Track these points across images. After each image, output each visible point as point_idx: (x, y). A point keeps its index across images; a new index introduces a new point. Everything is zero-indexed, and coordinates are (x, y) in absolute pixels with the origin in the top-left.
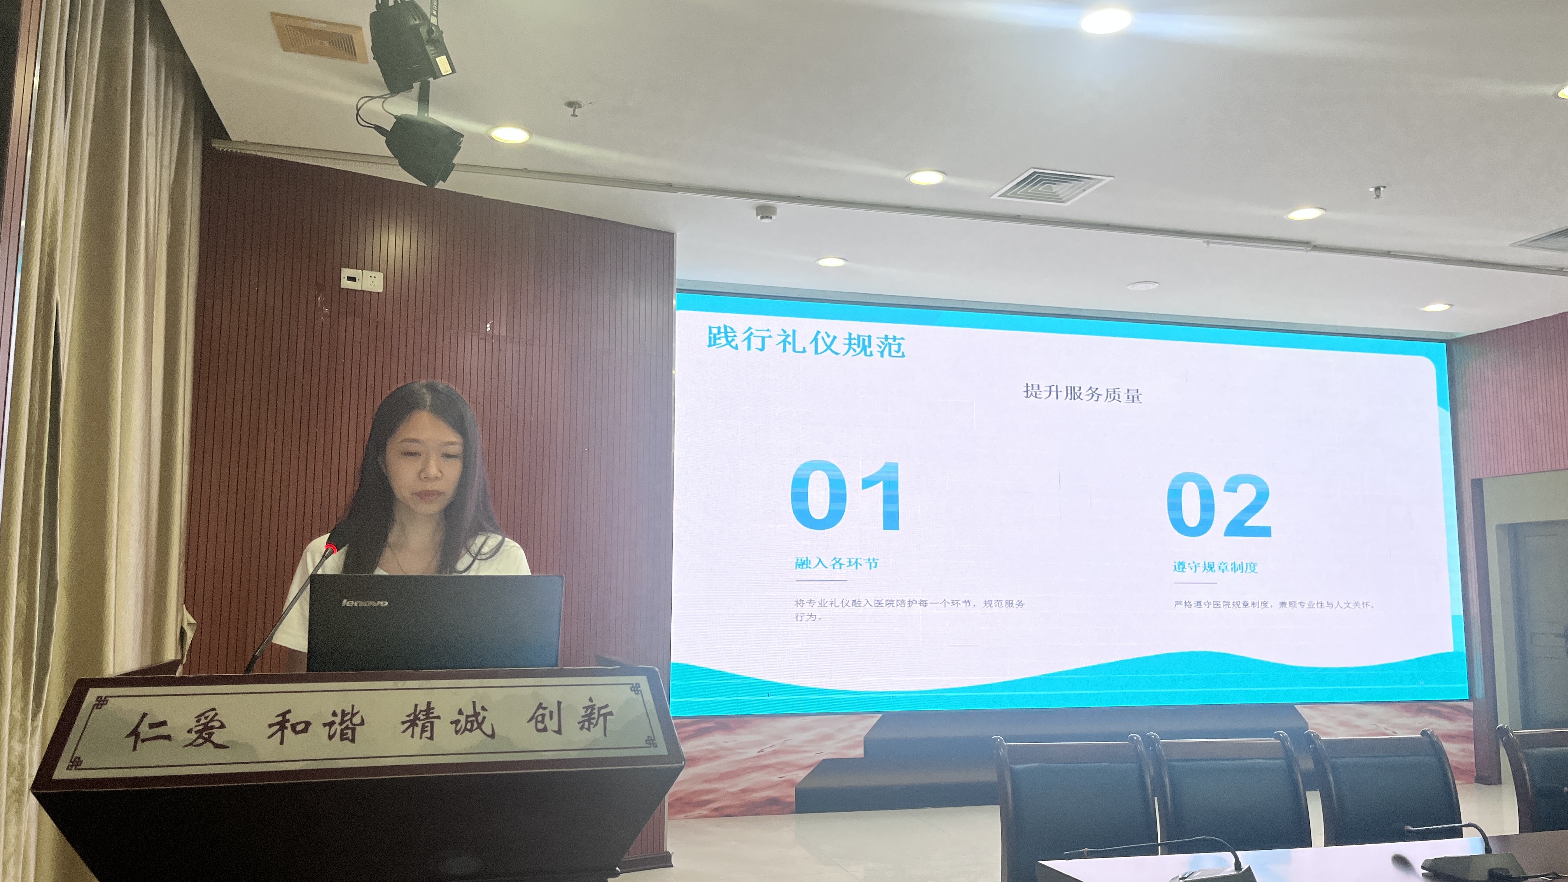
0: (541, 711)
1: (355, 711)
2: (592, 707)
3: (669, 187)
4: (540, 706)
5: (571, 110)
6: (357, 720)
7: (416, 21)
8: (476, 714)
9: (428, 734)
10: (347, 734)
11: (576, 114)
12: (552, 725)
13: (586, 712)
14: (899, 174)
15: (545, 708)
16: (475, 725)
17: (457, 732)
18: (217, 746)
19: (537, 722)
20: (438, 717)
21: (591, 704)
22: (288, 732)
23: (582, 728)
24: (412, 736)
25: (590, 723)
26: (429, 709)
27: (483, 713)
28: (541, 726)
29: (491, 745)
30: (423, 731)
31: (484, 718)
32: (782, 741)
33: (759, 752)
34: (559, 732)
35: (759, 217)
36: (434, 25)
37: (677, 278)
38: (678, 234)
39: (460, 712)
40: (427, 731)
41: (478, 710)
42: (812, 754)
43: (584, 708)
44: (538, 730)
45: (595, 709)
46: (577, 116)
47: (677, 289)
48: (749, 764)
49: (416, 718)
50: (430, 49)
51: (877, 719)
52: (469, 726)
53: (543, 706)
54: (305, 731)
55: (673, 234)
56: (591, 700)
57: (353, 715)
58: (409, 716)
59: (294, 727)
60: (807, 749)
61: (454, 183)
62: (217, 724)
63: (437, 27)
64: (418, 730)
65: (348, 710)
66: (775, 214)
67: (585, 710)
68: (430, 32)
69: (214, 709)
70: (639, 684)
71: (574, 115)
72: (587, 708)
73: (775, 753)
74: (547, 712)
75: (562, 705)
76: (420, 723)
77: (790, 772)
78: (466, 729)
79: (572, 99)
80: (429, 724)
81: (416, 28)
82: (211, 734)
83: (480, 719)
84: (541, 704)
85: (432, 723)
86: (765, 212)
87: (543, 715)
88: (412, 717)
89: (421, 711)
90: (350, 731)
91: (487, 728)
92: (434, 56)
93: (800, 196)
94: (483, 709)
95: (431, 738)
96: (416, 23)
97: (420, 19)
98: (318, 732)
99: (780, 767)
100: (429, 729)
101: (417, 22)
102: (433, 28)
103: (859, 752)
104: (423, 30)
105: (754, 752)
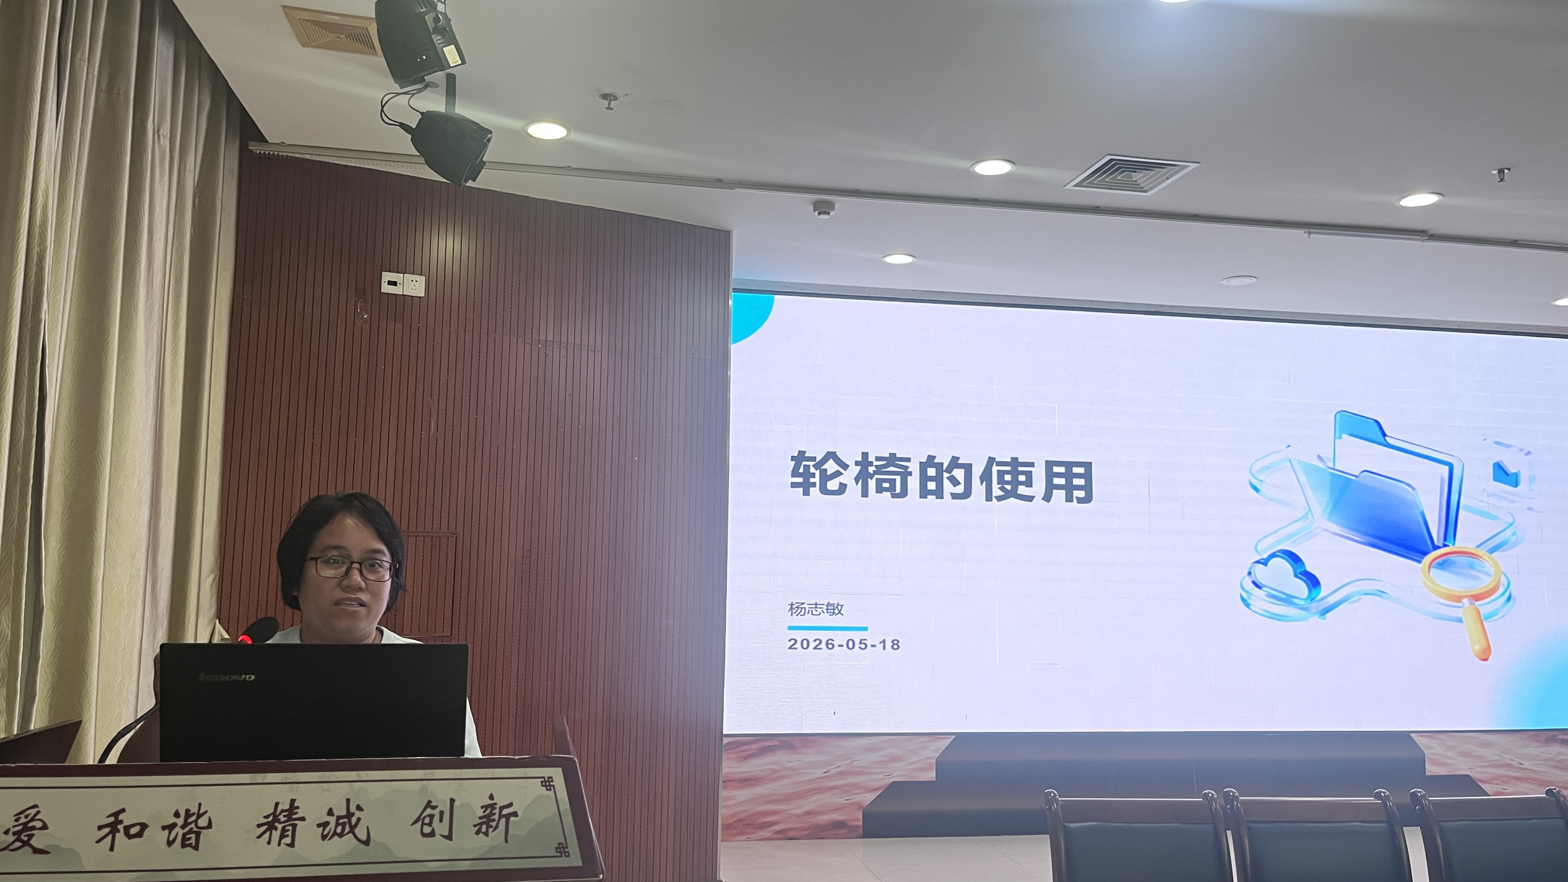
0: (429, 811)
1: (202, 811)
2: (492, 806)
3: (719, 183)
4: (429, 805)
5: (606, 102)
6: (203, 822)
7: (422, 8)
8: (349, 815)
9: (288, 840)
10: (190, 839)
11: (611, 106)
12: (441, 828)
13: (484, 812)
14: (964, 164)
15: (434, 808)
16: (347, 829)
17: (324, 837)
18: (37, 851)
19: (423, 824)
20: (303, 819)
21: (492, 802)
22: (120, 836)
23: (477, 833)
24: (269, 843)
25: (489, 826)
26: (293, 807)
27: (358, 814)
28: (427, 830)
29: (365, 854)
30: (283, 836)
31: (359, 819)
32: (850, 761)
33: (824, 773)
34: (449, 837)
35: (816, 213)
36: (441, 13)
37: (733, 277)
38: (734, 232)
39: (330, 813)
40: (288, 836)
41: (353, 809)
42: (881, 776)
43: (482, 807)
44: (424, 835)
45: (496, 808)
46: (612, 109)
47: (733, 289)
48: (812, 786)
49: (276, 819)
50: (437, 39)
51: (950, 740)
52: (339, 830)
53: (433, 804)
54: (139, 835)
55: (729, 232)
56: (491, 797)
57: (199, 816)
58: (266, 817)
59: (127, 829)
60: (876, 771)
61: (485, 180)
62: (38, 824)
63: (444, 15)
64: (276, 835)
65: (194, 810)
66: (833, 209)
67: (484, 809)
68: (436, 20)
69: (35, 806)
70: (551, 778)
71: (609, 108)
72: (485, 807)
73: (842, 774)
74: (436, 812)
75: (455, 804)
76: (280, 827)
77: (858, 794)
78: (335, 833)
79: (607, 91)
80: (290, 828)
81: (422, 16)
82: (31, 836)
83: (354, 820)
84: (430, 802)
85: (294, 826)
86: (822, 208)
87: (431, 816)
88: (270, 819)
89: (283, 811)
90: (193, 836)
91: (361, 833)
92: (441, 45)
93: (858, 190)
94: (359, 808)
95: (292, 845)
96: (422, 10)
97: (426, 7)
98: (156, 836)
99: (845, 789)
100: (290, 833)
101: (424, 10)
102: (439, 16)
103: (931, 775)
104: (429, 18)
105: (819, 773)
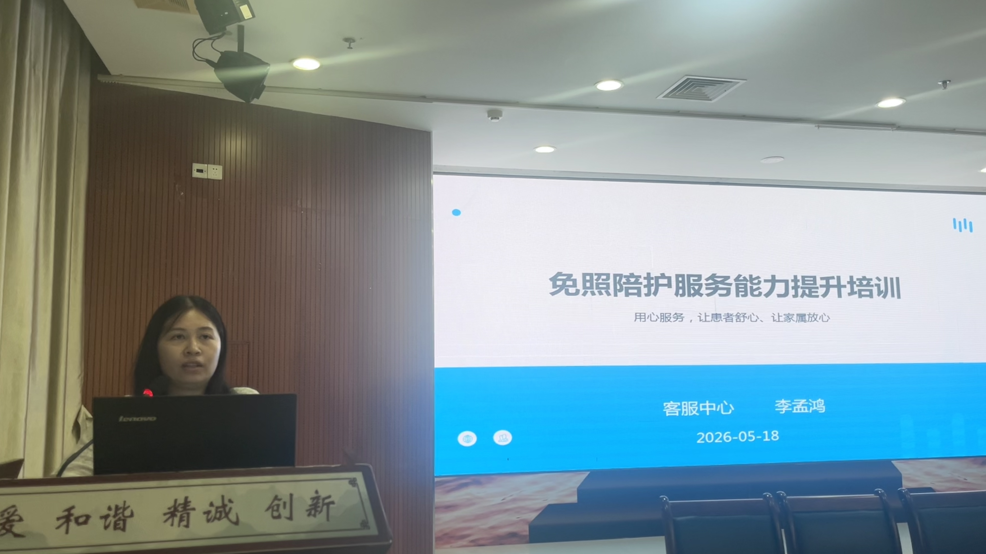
0: (276, 502)
1: (127, 505)
2: (318, 498)
3: (425, 98)
6: (128, 513)
8: (224, 506)
9: (184, 523)
10: (119, 524)
12: (285, 513)
13: (313, 502)
15: (280, 500)
16: (223, 515)
17: (208, 521)
18: (17, 535)
19: (273, 511)
20: (194, 509)
21: (317, 495)
22: (72, 524)
23: (309, 515)
24: (172, 525)
25: (316, 511)
26: (187, 502)
27: (230, 505)
28: (276, 514)
29: (236, 530)
30: (181, 520)
31: (230, 509)
34: (290, 518)
35: (490, 118)
37: (433, 164)
38: (433, 132)
39: (211, 504)
40: (184, 520)
41: (226, 502)
43: (311, 499)
44: (274, 518)
47: (434, 172)
49: (176, 510)
52: (218, 515)
53: (279, 497)
54: (85, 522)
55: (430, 132)
56: (317, 492)
57: (125, 509)
58: (169, 508)
59: (77, 519)
61: (264, 100)
62: (16, 518)
64: (176, 520)
65: (121, 505)
66: (501, 115)
69: (14, 506)
70: (355, 478)
74: (281, 503)
75: (294, 497)
76: (179, 514)
78: (215, 518)
79: (348, 36)
80: (185, 515)
82: (11, 526)
83: (227, 509)
84: (276, 496)
85: (188, 514)
86: (494, 115)
87: (278, 506)
88: (172, 509)
89: (180, 504)
90: (121, 522)
91: (232, 517)
92: (238, 5)
93: (518, 102)
94: (230, 501)
95: (187, 526)
98: (96, 523)
